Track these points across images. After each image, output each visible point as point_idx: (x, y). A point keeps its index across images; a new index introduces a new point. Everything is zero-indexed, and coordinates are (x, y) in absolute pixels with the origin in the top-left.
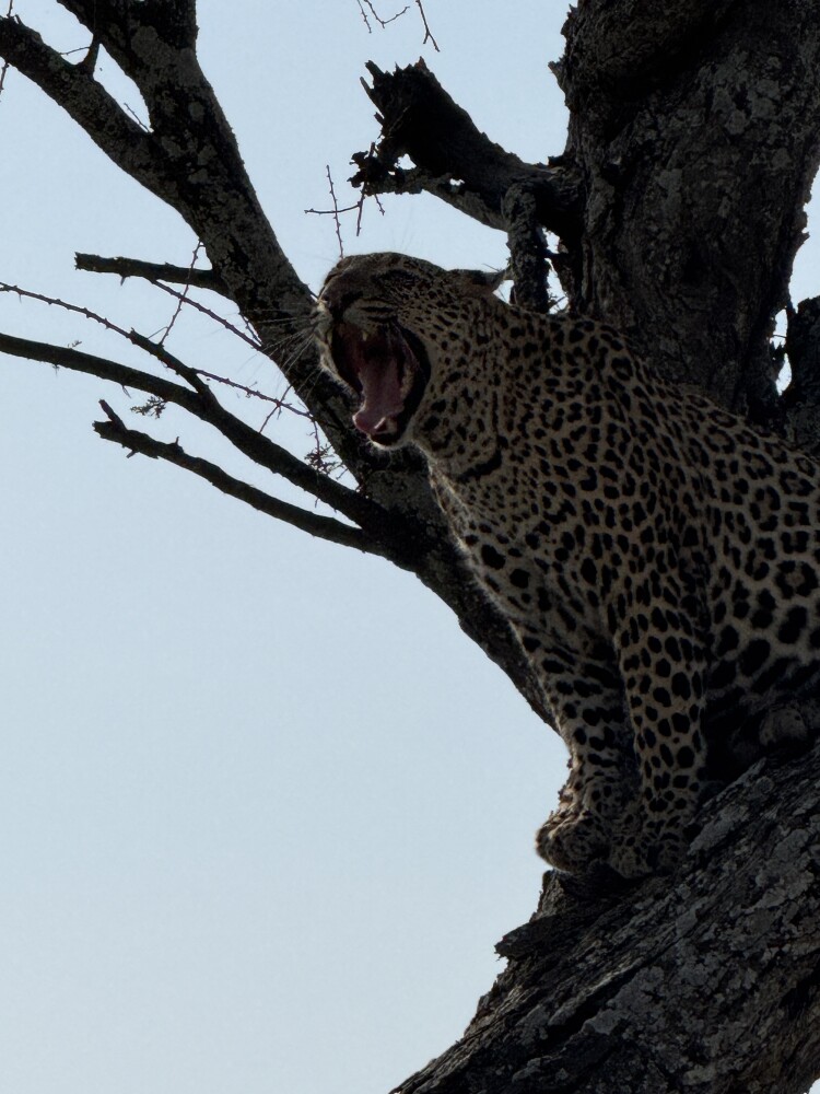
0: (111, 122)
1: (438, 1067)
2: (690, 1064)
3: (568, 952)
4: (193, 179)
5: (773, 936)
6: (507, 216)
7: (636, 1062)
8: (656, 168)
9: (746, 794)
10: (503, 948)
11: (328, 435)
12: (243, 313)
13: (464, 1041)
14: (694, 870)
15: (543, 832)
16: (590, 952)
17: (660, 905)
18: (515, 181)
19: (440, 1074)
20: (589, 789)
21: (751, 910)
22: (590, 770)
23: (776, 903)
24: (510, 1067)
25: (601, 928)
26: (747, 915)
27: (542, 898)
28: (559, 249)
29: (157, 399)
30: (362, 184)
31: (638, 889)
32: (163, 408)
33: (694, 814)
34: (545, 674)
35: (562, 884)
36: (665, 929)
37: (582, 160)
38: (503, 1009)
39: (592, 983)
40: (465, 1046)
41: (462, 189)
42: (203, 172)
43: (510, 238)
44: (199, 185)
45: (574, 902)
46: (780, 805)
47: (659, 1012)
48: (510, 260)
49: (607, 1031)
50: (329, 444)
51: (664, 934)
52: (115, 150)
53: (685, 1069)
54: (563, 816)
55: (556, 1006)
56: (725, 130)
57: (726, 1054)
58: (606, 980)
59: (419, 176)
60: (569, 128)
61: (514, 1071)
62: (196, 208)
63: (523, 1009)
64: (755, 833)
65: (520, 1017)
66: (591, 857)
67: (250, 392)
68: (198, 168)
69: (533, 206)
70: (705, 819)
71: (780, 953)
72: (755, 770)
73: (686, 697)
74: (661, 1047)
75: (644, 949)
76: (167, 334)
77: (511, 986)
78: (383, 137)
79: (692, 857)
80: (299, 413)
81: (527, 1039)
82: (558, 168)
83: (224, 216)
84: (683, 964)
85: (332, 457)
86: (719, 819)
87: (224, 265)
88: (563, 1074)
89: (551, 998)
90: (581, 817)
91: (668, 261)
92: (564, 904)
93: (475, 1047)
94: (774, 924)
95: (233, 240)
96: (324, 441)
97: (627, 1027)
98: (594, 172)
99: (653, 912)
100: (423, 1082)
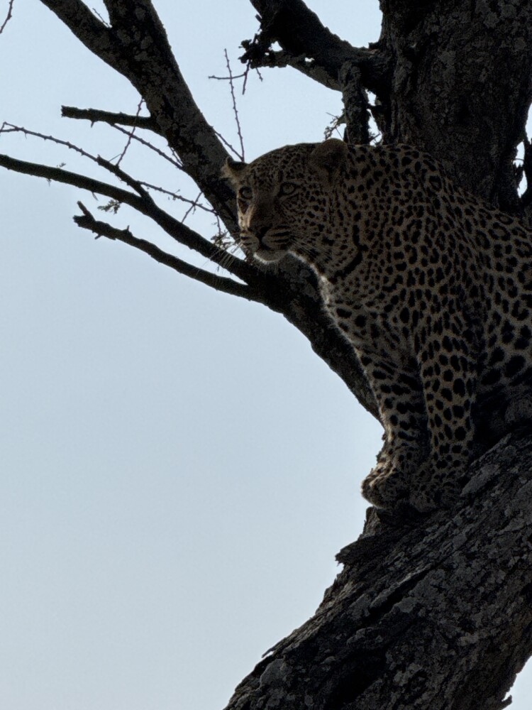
0: (84, 21)
1: (298, 634)
2: (463, 632)
3: (382, 560)
4: (137, 58)
5: (516, 549)
6: (342, 82)
7: (427, 631)
8: (439, 50)
9: (498, 457)
10: (340, 558)
11: (226, 224)
12: (171, 145)
13: (315, 618)
14: (464, 506)
15: (366, 482)
16: (397, 560)
17: (443, 529)
18: (346, 59)
19: (301, 639)
20: (397, 453)
21: (502, 532)
22: (399, 442)
23: (518, 528)
24: (345, 634)
25: (404, 544)
26: (499, 536)
27: (366, 524)
28: (376, 103)
29: (115, 201)
30: (248, 61)
31: (429, 518)
32: (119, 207)
33: (465, 470)
34: (373, 379)
35: (379, 516)
36: (445, 546)
37: (391, 46)
38: (341, 596)
39: (399, 579)
40: (316, 621)
41: (312, 64)
42: (144, 53)
43: (344, 96)
44: (142, 62)
45: (387, 527)
46: (520, 464)
47: (442, 599)
48: (343, 110)
49: (408, 610)
50: (227, 230)
51: (445, 548)
52: (87, 39)
53: (459, 635)
54: (379, 471)
55: (375, 595)
56: (484, 25)
57: (485, 625)
58: (408, 577)
59: (284, 55)
60: (382, 24)
61: (348, 637)
62: (140, 77)
63: (353, 597)
64: (505, 482)
65: (351, 602)
66: (398, 498)
67: (175, 196)
68: (141, 51)
69: (359, 76)
70: (472, 473)
71: (521, 560)
72: (504, 441)
73: (462, 395)
74: (443, 621)
75: (432, 558)
76: (121, 159)
77: (346, 582)
78: (261, 30)
79: (463, 498)
80: (207, 210)
81: (356, 616)
82: (376, 50)
83: (158, 82)
84: (457, 567)
85: (229, 239)
86: (481, 473)
87: (158, 114)
88: (380, 639)
89: (372, 590)
90: (391, 472)
91: (447, 111)
92: (380, 529)
93: (322, 621)
94: (516, 541)
95: (164, 98)
96: (223, 228)
97: (421, 608)
98: (398, 53)
99: (437, 534)
100: (289, 644)
